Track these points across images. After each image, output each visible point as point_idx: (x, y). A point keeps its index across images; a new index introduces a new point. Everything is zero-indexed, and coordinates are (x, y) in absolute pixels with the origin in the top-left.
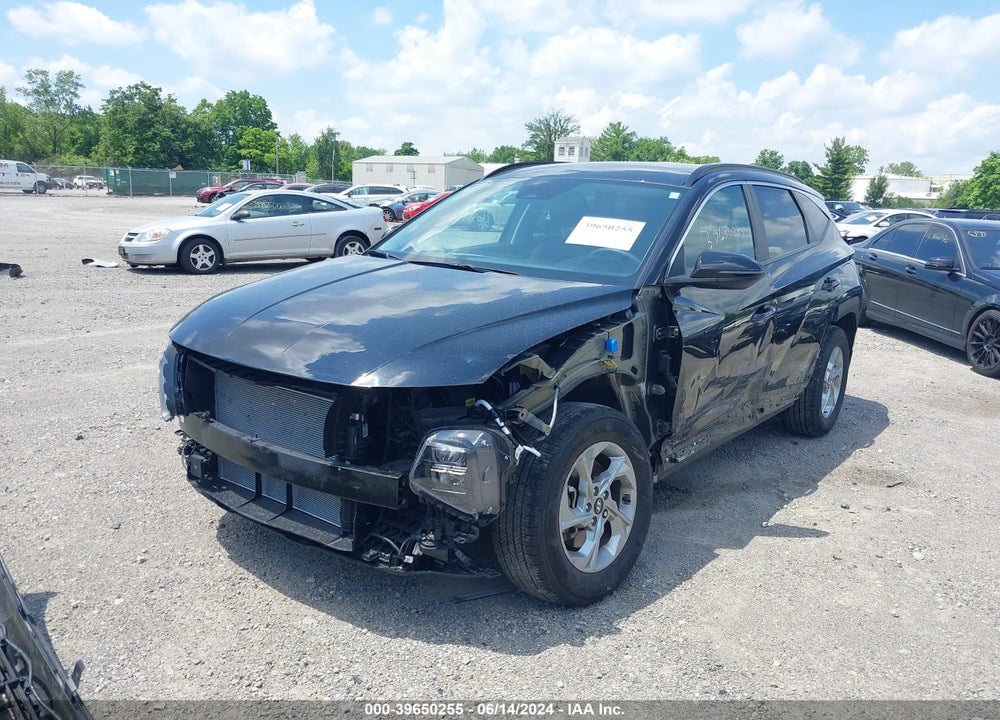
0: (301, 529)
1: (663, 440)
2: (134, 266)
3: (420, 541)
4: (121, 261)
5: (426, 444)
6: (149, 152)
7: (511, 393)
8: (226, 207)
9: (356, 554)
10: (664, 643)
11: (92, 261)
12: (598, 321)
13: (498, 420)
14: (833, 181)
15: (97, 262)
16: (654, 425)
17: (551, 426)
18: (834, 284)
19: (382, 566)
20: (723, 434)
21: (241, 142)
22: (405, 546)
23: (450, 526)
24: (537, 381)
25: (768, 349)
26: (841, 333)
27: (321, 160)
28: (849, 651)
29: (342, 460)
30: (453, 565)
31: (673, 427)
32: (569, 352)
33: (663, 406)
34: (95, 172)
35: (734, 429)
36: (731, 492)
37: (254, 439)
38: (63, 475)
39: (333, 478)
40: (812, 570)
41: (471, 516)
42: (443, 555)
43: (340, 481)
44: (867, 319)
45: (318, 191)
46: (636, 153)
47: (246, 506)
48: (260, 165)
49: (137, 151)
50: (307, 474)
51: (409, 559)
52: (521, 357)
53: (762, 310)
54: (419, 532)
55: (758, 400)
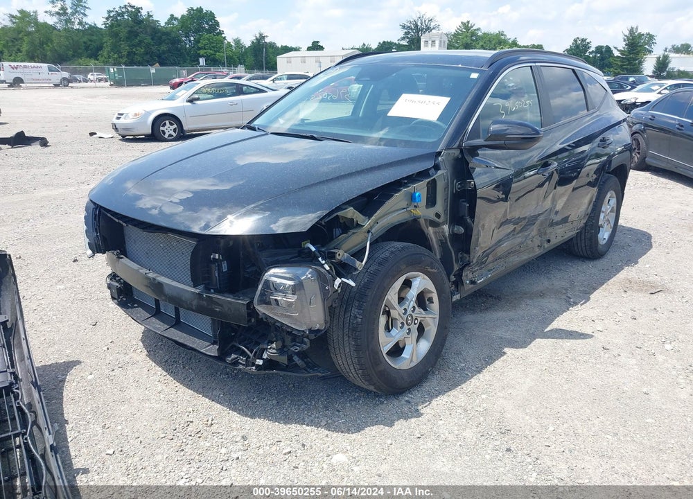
0: (185, 338)
1: (465, 267)
2: (123, 136)
3: (267, 349)
4: (114, 133)
5: (265, 278)
6: (136, 54)
7: (334, 237)
8: (184, 93)
9: (221, 357)
10: (469, 412)
11: (96, 134)
12: (403, 179)
13: (320, 259)
14: (628, 60)
15: (99, 134)
16: (456, 255)
17: (364, 263)
18: (608, 142)
19: (241, 367)
20: (516, 260)
21: (200, 45)
22: (256, 352)
23: (288, 339)
24: (354, 228)
25: (551, 195)
26: (614, 179)
27: (256, 56)
28: (607, 420)
29: (207, 289)
30: (291, 367)
31: (471, 258)
32: (380, 204)
33: (463, 242)
34: (102, 71)
35: (525, 257)
36: (531, 298)
37: (148, 271)
38: (62, 287)
39: (201, 302)
40: (586, 358)
41: (303, 331)
42: (283, 360)
43: (206, 304)
44: (647, 165)
45: (250, 79)
46: (481, 43)
47: (149, 320)
48: (213, 62)
49: (129, 54)
50: (183, 299)
51: (260, 362)
52: (339, 209)
53: (546, 165)
54: (266, 342)
55: (545, 234)
